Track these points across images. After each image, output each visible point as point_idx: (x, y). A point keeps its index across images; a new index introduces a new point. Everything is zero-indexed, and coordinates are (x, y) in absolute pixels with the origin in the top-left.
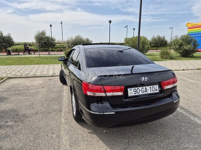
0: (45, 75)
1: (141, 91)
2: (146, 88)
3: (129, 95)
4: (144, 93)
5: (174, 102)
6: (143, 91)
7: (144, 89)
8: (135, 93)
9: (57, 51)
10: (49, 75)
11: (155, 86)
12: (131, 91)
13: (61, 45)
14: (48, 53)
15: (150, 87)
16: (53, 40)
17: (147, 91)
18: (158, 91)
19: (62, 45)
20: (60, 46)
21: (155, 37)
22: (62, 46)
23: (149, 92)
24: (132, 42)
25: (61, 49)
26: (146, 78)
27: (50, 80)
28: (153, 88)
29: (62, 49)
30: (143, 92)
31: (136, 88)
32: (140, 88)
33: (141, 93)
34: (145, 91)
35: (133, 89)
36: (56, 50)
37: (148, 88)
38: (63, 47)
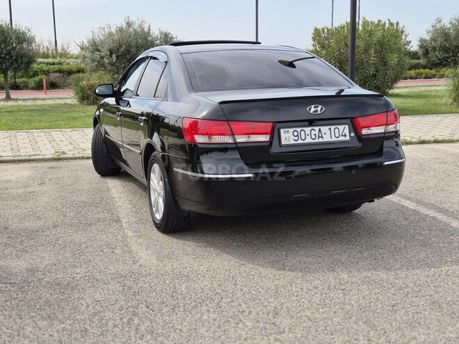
0: (33, 157)
1: (309, 136)
2: (320, 130)
3: (284, 142)
4: (316, 140)
5: (386, 163)
6: (313, 135)
7: (317, 132)
8: (296, 138)
9: (33, 89)
10: (46, 157)
11: (341, 127)
12: (287, 135)
13: (50, 60)
14: (4, 96)
15: (330, 129)
16: (22, 38)
17: (322, 137)
18: (348, 138)
19: (54, 64)
20: (45, 68)
21: (446, 23)
22: (57, 67)
23: (327, 138)
24: (337, 42)
25: (54, 77)
26: (319, 109)
27: (51, 168)
28: (337, 130)
29: (56, 81)
30: (313, 137)
31: (299, 130)
32: (308, 130)
33: (309, 140)
34: (319, 137)
35: (291, 130)
36: (32, 82)
37: (325, 129)
38: (60, 71)
